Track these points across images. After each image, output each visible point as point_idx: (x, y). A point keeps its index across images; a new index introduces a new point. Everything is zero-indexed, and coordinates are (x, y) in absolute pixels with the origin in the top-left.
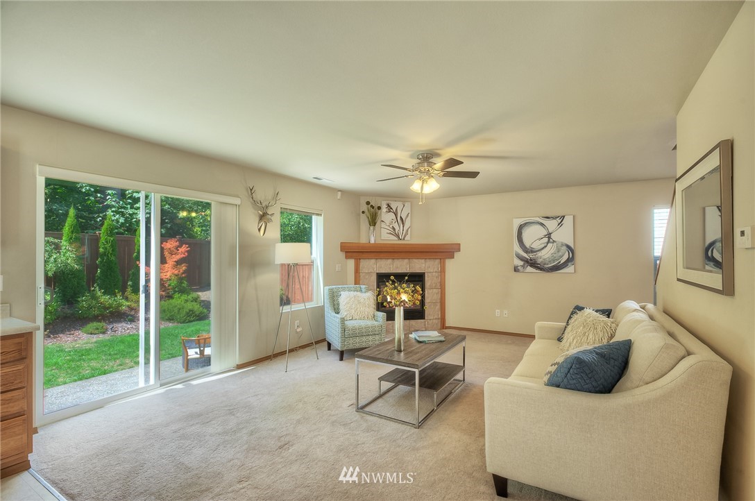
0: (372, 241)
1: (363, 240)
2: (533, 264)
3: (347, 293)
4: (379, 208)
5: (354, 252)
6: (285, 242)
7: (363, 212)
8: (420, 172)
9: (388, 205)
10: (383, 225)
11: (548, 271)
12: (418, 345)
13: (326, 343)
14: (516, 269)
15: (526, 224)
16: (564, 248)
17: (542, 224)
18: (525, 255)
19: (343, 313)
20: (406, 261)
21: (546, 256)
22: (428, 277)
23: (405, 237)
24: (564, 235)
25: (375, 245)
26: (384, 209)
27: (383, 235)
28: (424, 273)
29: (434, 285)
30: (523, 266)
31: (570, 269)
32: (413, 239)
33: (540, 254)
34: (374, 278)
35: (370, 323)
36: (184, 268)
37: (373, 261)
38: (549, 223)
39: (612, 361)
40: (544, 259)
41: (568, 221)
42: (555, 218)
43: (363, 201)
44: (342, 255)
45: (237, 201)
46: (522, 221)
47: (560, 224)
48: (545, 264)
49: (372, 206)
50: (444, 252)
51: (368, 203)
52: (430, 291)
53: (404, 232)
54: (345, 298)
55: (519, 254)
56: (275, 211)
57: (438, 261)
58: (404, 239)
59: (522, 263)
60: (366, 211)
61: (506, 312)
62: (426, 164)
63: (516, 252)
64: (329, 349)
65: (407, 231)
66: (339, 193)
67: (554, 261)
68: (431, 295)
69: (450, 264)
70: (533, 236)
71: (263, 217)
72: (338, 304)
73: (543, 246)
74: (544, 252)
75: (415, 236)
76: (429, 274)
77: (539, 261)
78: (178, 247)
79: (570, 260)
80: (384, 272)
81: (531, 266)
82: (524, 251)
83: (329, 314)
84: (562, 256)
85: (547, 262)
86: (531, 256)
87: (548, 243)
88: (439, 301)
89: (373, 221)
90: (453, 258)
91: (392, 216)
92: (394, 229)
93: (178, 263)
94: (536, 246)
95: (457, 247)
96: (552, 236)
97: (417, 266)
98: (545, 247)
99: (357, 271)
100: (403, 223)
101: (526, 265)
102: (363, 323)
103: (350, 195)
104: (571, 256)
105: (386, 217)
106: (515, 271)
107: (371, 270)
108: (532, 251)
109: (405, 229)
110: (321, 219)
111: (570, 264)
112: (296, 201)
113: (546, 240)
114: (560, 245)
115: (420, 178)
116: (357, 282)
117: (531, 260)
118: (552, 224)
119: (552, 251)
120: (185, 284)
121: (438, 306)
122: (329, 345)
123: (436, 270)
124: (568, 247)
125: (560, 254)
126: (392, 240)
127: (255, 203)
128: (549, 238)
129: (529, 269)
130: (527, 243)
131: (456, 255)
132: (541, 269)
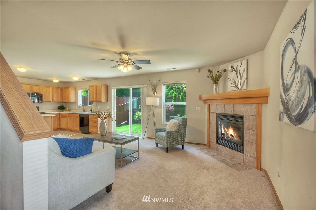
0: (215, 93)
2: (287, 110)
4: (225, 71)
7: (208, 77)
9: (232, 67)
10: (229, 81)
11: (294, 124)
14: (280, 117)
16: (306, 77)
18: (284, 97)
20: (231, 105)
21: (294, 98)
22: (246, 119)
23: (242, 87)
26: (230, 70)
27: (229, 88)
28: (243, 116)
29: (251, 127)
30: (283, 113)
33: (290, 93)
34: (215, 116)
37: (215, 105)
40: (292, 102)
44: (201, 102)
51: (209, 71)
52: (247, 132)
53: (242, 84)
55: (281, 95)
57: (254, 106)
58: (241, 89)
59: (282, 108)
63: (281, 92)
65: (244, 82)
67: (298, 105)
68: (249, 135)
73: (293, 78)
76: (247, 117)
77: (290, 105)
79: (311, 103)
80: (220, 113)
81: (286, 113)
82: (283, 90)
85: (294, 107)
86: (287, 96)
87: (295, 72)
88: (255, 142)
91: (234, 73)
92: (235, 82)
94: (289, 80)
95: (267, 92)
97: (238, 109)
99: (209, 111)
100: (241, 77)
104: (311, 95)
105: (231, 75)
106: (280, 119)
107: (214, 111)
108: (287, 90)
109: (242, 81)
111: (310, 110)
113: (294, 66)
116: (208, 117)
117: (286, 104)
119: (298, 86)
123: (253, 113)
125: (303, 89)
126: (234, 90)
128: (296, 63)
129: (285, 118)
130: (285, 78)
132: (290, 119)
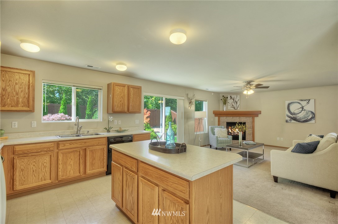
0: (225, 110)
1: (221, 110)
2: (295, 119)
3: (217, 128)
4: (227, 98)
5: (218, 114)
6: (196, 111)
7: (221, 100)
8: (247, 87)
9: (231, 96)
10: (229, 104)
11: (302, 122)
12: (246, 145)
13: (210, 146)
14: (287, 121)
15: (291, 103)
16: (310, 113)
17: (299, 103)
18: (291, 116)
19: (216, 135)
20: (238, 117)
21: (301, 116)
22: (247, 124)
23: (237, 108)
24: (310, 107)
25: (226, 112)
26: (229, 98)
27: (228, 108)
28: (245, 122)
29: (250, 127)
30: (290, 120)
31: (313, 121)
32: (240, 109)
33: (298, 115)
34: (225, 124)
35: (226, 139)
36: (149, 120)
37: (225, 117)
38: (302, 103)
39: (311, 146)
40: (300, 117)
41: (312, 102)
42: (306, 100)
43: (221, 95)
44: (214, 115)
45: (183, 98)
46: (289, 102)
47: (308, 103)
48: (301, 119)
49: (225, 97)
50: (254, 114)
51: (223, 96)
54: (217, 130)
55: (288, 115)
56: (193, 101)
57: (251, 118)
58: (237, 109)
59: (290, 119)
60: (223, 99)
61: (282, 138)
62: (249, 85)
63: (287, 114)
64: (211, 147)
65: (238, 106)
66: (213, 93)
67: (305, 118)
68: (248, 131)
69: (256, 119)
70: (295, 108)
71: (190, 103)
72: (214, 132)
73: (300, 112)
74: (300, 114)
75: (241, 108)
77: (298, 118)
78: (147, 112)
79: (313, 118)
80: (229, 121)
81: (294, 120)
82: (290, 114)
83: (211, 135)
84: (309, 116)
85: (302, 119)
86: (294, 116)
87: (302, 111)
88: (252, 133)
89: (225, 103)
90: (258, 116)
91: (232, 100)
92: (233, 105)
93: (147, 118)
94: (296, 112)
95: (260, 112)
96: (304, 108)
97: (243, 120)
98: (301, 112)
99: (219, 121)
100: (237, 103)
101: (292, 119)
102: (224, 139)
103: (217, 94)
104: (313, 116)
105: (230, 101)
106: (286, 122)
107: (224, 121)
108: (294, 114)
109: (237, 105)
110: (207, 103)
111: (312, 119)
112: (199, 97)
113: (301, 109)
114: (308, 111)
115: (247, 90)
116: (219, 125)
117: (294, 118)
118: (304, 103)
119: (304, 114)
120: (149, 125)
121: (251, 136)
122: (211, 146)
123: (250, 121)
124: (312, 112)
125: (308, 115)
126: (232, 109)
127: (189, 99)
128: (303, 108)
129: (293, 121)
130: (292, 111)
131: (259, 115)
132: (299, 121)
